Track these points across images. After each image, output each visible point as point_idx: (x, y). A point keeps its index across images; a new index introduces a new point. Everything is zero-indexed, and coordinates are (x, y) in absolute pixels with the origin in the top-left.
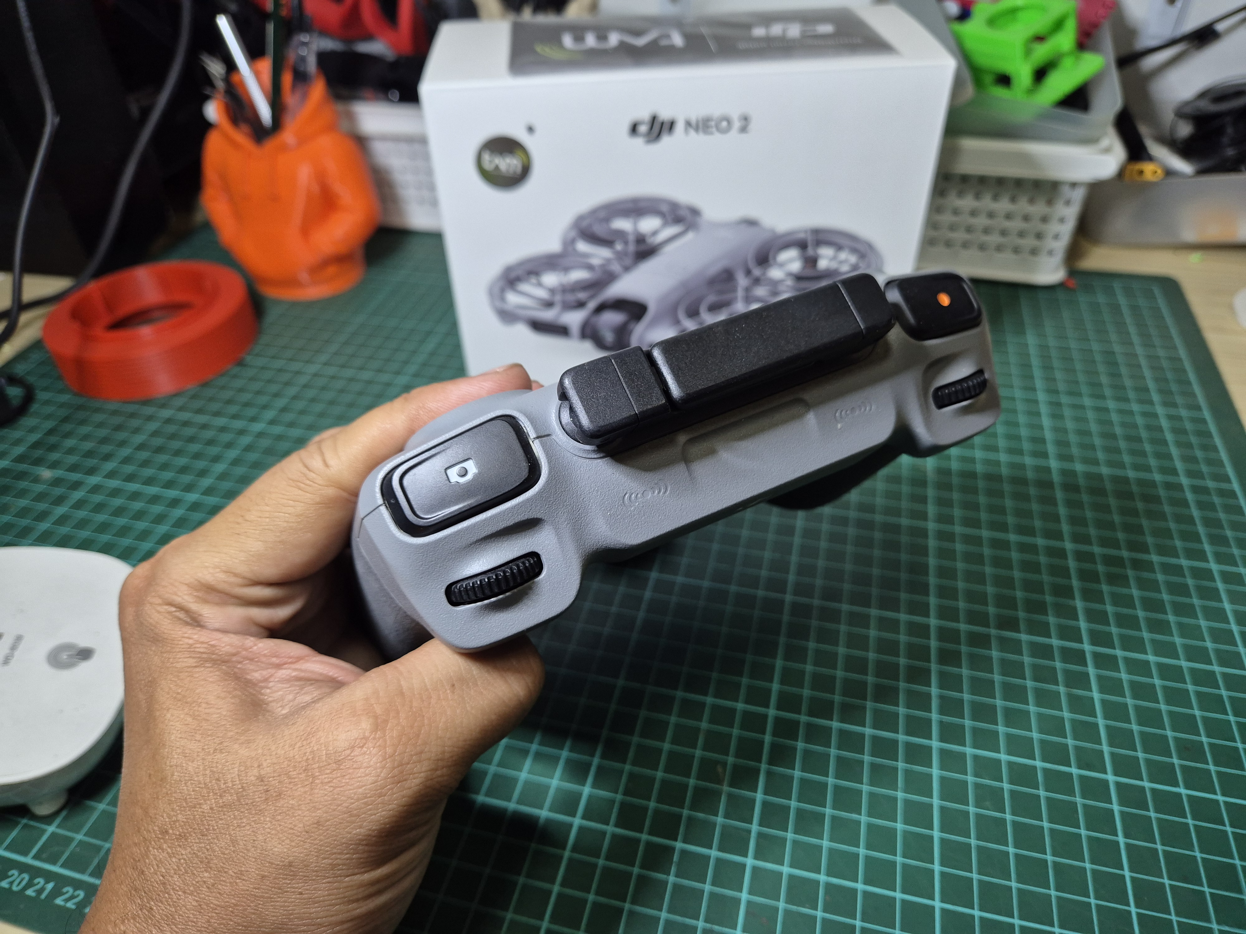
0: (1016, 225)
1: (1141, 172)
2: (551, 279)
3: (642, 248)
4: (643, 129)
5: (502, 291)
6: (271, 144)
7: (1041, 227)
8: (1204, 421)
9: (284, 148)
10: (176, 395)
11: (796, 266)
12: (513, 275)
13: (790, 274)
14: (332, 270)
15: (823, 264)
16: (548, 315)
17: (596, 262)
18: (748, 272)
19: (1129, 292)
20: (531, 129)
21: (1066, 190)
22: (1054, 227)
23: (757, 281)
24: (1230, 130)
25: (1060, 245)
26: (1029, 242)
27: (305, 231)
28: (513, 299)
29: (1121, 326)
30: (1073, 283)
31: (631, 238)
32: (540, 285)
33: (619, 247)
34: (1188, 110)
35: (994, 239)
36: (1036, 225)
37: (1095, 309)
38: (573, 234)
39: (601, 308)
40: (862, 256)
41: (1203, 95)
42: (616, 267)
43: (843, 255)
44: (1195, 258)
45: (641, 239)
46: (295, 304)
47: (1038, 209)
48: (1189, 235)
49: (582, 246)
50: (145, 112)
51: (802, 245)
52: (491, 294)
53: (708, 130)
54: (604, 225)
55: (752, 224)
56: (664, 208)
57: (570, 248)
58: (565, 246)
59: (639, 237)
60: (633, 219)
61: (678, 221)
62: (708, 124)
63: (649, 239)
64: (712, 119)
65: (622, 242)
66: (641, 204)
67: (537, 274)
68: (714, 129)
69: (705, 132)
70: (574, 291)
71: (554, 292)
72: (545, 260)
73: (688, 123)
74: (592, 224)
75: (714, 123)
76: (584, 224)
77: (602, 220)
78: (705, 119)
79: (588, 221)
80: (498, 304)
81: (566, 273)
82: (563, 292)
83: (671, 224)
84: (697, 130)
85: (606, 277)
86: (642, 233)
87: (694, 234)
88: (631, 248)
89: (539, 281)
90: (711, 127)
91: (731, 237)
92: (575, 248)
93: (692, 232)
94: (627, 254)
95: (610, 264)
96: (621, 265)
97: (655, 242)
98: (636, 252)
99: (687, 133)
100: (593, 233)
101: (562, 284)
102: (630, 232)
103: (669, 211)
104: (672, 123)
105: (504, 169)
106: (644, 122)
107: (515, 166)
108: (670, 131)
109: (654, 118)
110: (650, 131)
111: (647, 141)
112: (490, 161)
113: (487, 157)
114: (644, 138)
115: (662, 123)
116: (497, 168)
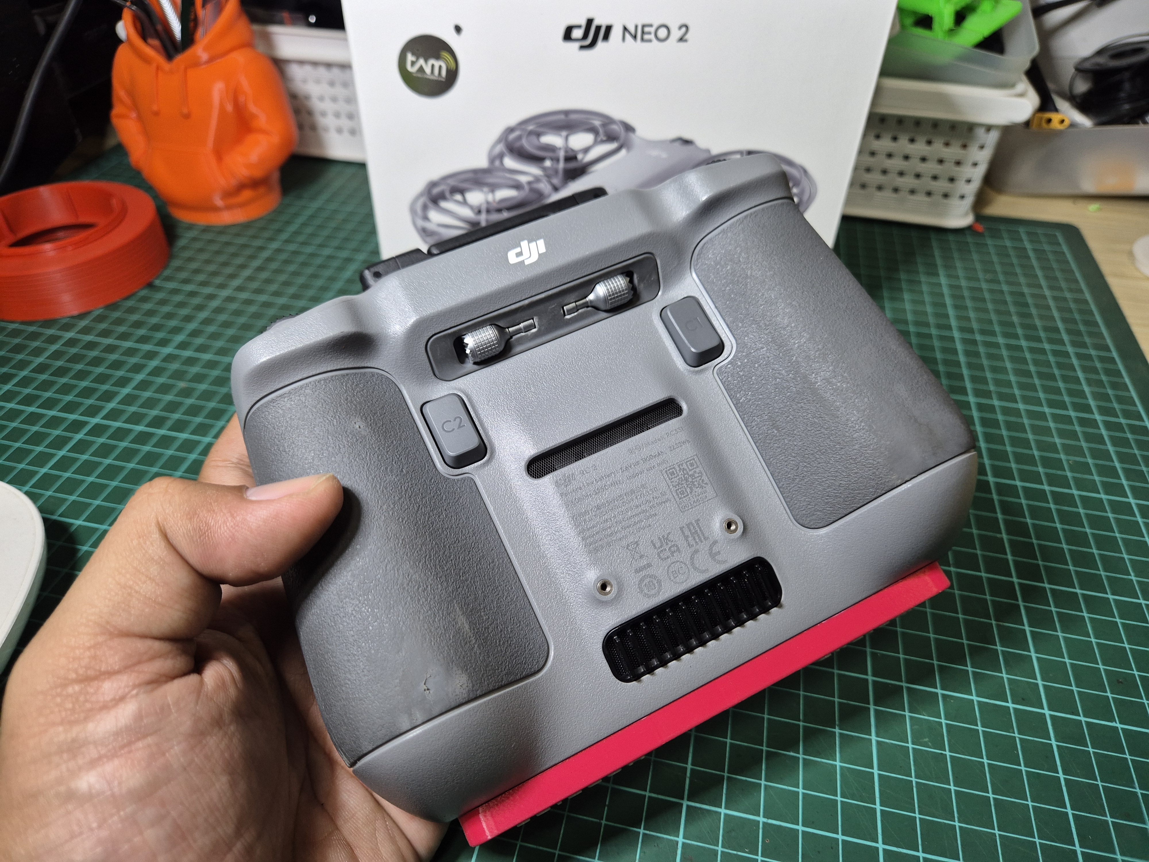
0: (931, 167)
1: (1049, 121)
2: (476, 197)
3: (572, 165)
4: (577, 33)
5: (425, 208)
6: (180, 59)
7: (954, 171)
8: (1112, 360)
9: (196, 64)
10: (82, 316)
12: (436, 191)
14: (247, 194)
17: (523, 179)
19: (1033, 237)
20: (458, 29)
21: (980, 132)
22: (967, 171)
24: (1127, 86)
25: (971, 190)
26: (942, 185)
27: (219, 154)
28: (435, 217)
29: (1027, 268)
30: (980, 228)
31: (562, 154)
32: (465, 203)
33: (548, 163)
34: (1087, 65)
35: (908, 182)
36: (949, 168)
37: (1003, 252)
38: (500, 148)
41: (1100, 52)
42: (544, 186)
44: (1094, 207)
45: (571, 158)
46: (207, 229)
47: (953, 152)
48: (1089, 186)
49: (509, 162)
50: (51, 28)
52: (413, 211)
53: (646, 37)
54: (533, 139)
55: (687, 142)
56: (597, 123)
57: (497, 163)
58: (492, 161)
59: (571, 154)
60: (564, 133)
61: (611, 138)
62: (647, 29)
63: (580, 156)
64: (651, 26)
65: (552, 159)
66: (573, 117)
67: (462, 192)
68: (652, 37)
69: (642, 39)
70: (499, 210)
71: (479, 212)
72: (470, 175)
73: (625, 29)
74: (519, 138)
75: (652, 30)
76: (512, 136)
77: (530, 133)
78: (644, 26)
79: (517, 133)
80: (420, 223)
81: (493, 191)
82: (488, 211)
83: (603, 142)
84: (635, 37)
85: (534, 197)
86: (573, 150)
87: (627, 151)
88: (562, 164)
89: (464, 197)
90: (650, 33)
91: (664, 156)
92: (502, 163)
93: (625, 149)
94: (557, 171)
95: (539, 182)
96: (550, 183)
97: (586, 159)
98: (566, 170)
99: (624, 40)
100: (522, 146)
101: (488, 201)
102: (560, 148)
103: (602, 125)
104: (609, 29)
105: (428, 70)
106: (579, 27)
107: (440, 67)
108: (606, 37)
109: (590, 22)
110: (585, 36)
111: (582, 47)
112: (413, 63)
113: (410, 58)
114: (578, 44)
115: (599, 28)
116: (421, 69)
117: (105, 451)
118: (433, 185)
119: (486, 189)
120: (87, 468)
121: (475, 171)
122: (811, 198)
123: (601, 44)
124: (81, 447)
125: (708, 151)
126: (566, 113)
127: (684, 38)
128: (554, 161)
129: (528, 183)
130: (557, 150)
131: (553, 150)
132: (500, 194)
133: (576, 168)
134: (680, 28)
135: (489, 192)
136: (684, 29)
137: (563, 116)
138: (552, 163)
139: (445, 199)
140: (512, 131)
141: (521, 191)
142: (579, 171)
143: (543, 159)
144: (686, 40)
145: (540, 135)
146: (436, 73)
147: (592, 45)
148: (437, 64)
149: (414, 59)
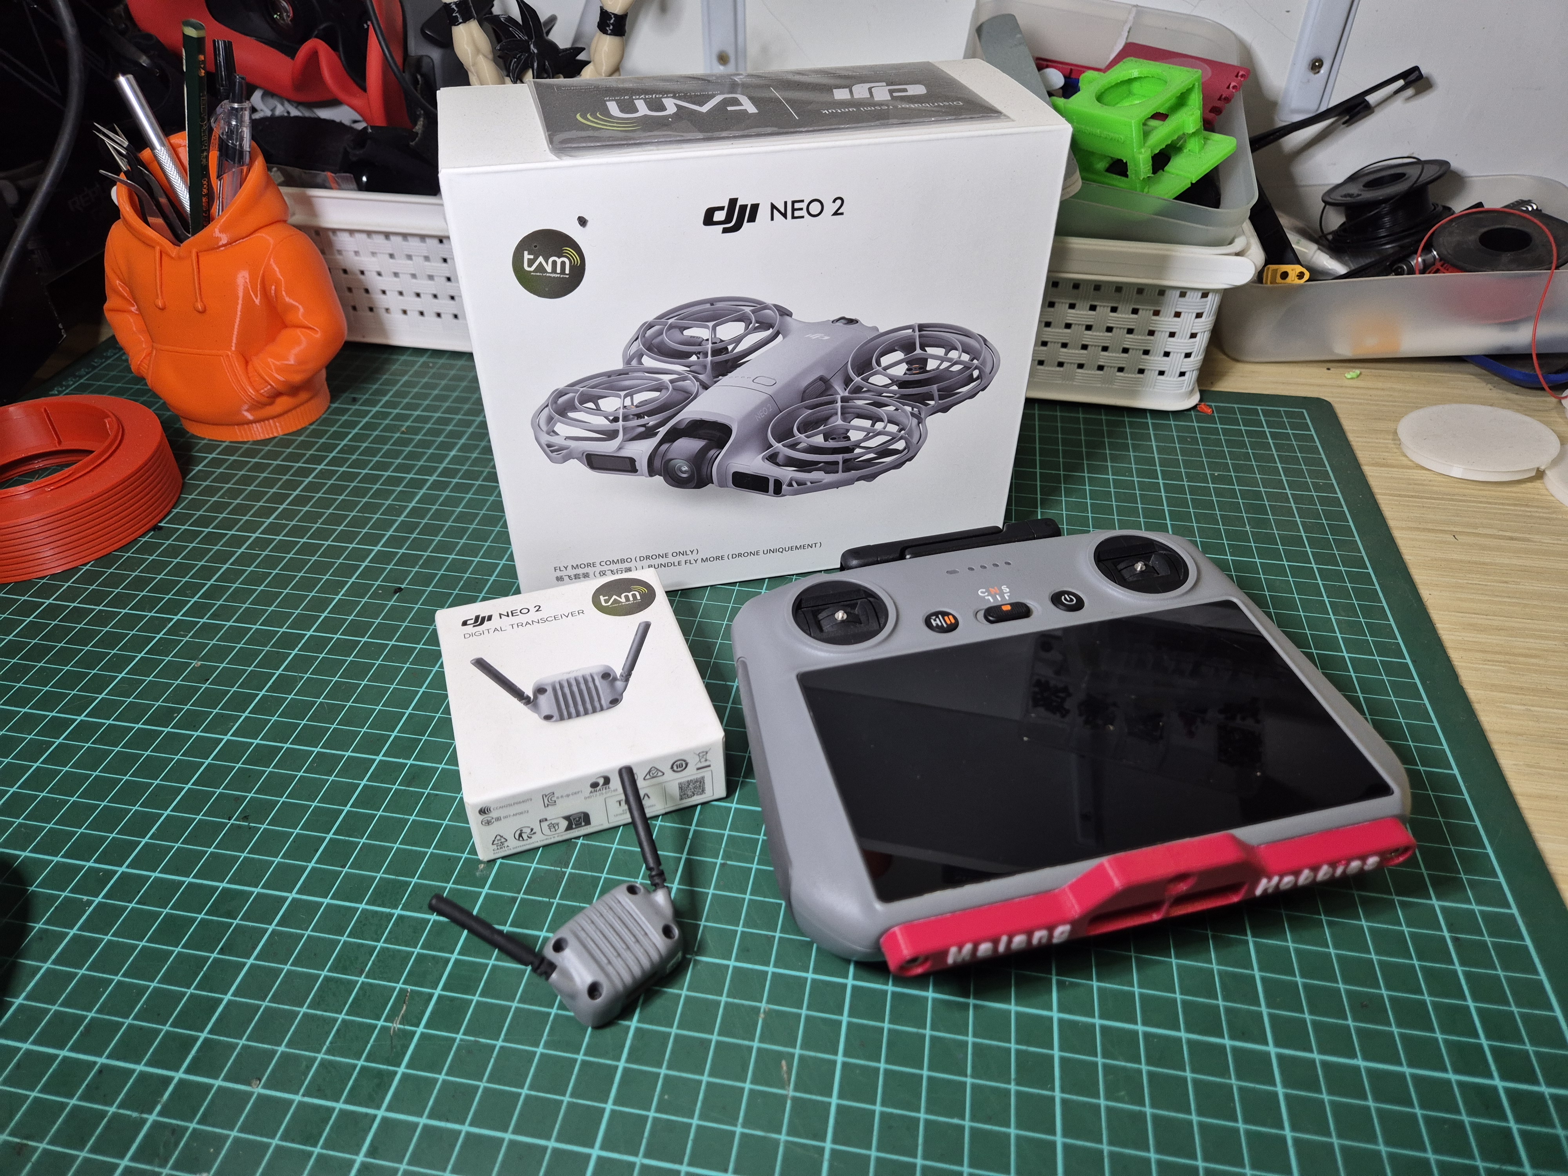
2: (611, 404)
3: (722, 357)
4: (719, 216)
5: (550, 419)
11: (900, 371)
12: (563, 400)
13: (894, 381)
15: (932, 365)
16: (609, 447)
17: (666, 378)
18: (847, 381)
20: (582, 222)
23: (858, 390)
28: (563, 429)
31: (710, 345)
32: (598, 411)
33: (694, 358)
38: (637, 346)
39: (673, 435)
40: (975, 355)
42: (691, 385)
43: (953, 355)
45: (719, 351)
49: (649, 362)
51: (907, 346)
52: (536, 426)
53: (797, 214)
54: (676, 333)
55: (851, 321)
56: (748, 310)
57: (634, 363)
58: (628, 362)
59: (720, 345)
60: (711, 324)
61: (764, 325)
62: (797, 206)
63: (730, 348)
64: (802, 201)
65: (697, 353)
66: (719, 305)
67: (595, 399)
68: (804, 213)
69: (793, 217)
70: (639, 416)
71: (616, 420)
72: (604, 379)
73: (773, 207)
74: (660, 333)
75: (804, 205)
76: (650, 332)
77: (671, 327)
78: (793, 202)
79: (656, 328)
80: (545, 438)
81: (631, 395)
82: (626, 418)
83: (756, 330)
84: (785, 215)
85: (680, 396)
86: (722, 341)
87: (784, 338)
88: (709, 358)
89: (597, 405)
90: (801, 209)
91: (826, 338)
92: (640, 363)
93: (780, 335)
94: (705, 367)
95: (684, 379)
96: (697, 379)
97: (738, 350)
98: (715, 365)
99: (772, 219)
100: (663, 342)
101: (625, 407)
102: (707, 340)
103: (753, 312)
104: (755, 208)
105: (549, 269)
106: (722, 208)
107: (563, 263)
108: (752, 219)
109: (733, 202)
110: (729, 218)
111: (725, 231)
112: (531, 262)
113: (527, 256)
114: (721, 227)
115: (743, 208)
116: (541, 268)
117: (93, 759)
118: (560, 394)
119: (623, 393)
120: (69, 784)
121: (609, 374)
122: (994, 369)
123: (746, 225)
124: (62, 755)
125: (876, 329)
126: (712, 302)
127: (840, 211)
128: (701, 356)
129: (672, 381)
130: (704, 343)
131: (699, 342)
132: (639, 398)
133: (727, 361)
134: (834, 201)
135: (626, 396)
136: (839, 202)
137: (708, 306)
138: (698, 358)
139: (574, 409)
140: (651, 326)
141: (663, 391)
142: (730, 364)
143: (688, 355)
144: (842, 214)
145: (683, 329)
146: (559, 271)
147: (737, 227)
148: (559, 261)
149: (532, 257)
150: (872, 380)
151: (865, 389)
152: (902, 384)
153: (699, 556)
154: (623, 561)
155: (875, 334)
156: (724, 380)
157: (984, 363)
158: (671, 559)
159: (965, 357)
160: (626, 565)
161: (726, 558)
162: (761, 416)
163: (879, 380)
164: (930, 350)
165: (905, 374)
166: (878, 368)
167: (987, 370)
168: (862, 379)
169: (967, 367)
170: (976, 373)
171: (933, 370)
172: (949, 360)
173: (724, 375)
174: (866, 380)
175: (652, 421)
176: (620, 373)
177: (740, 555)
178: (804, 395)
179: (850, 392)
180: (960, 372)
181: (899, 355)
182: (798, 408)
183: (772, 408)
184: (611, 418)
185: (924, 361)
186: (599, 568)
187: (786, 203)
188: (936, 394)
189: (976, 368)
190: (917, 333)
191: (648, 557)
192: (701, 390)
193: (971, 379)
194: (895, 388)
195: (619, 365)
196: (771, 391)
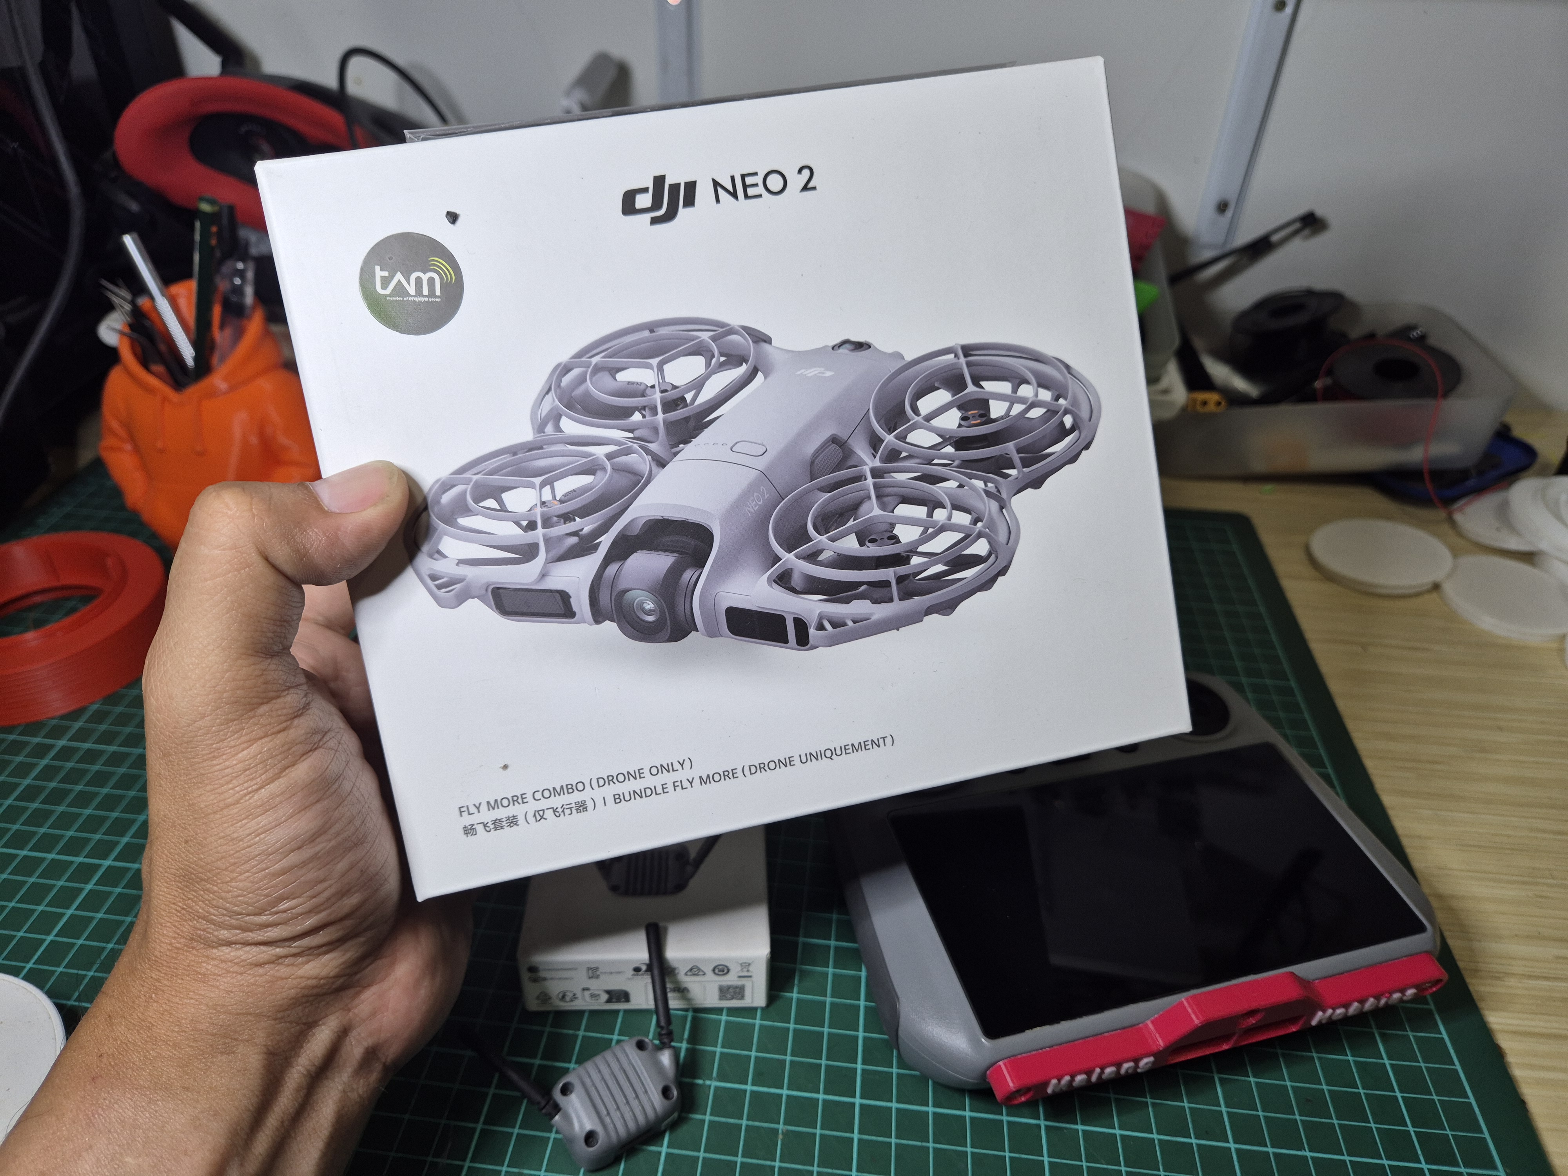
2: (521, 499)
3: (679, 414)
4: (643, 201)
11: (951, 420)
13: (947, 438)
15: (997, 409)
16: (526, 575)
17: (600, 451)
18: (875, 442)
20: (453, 217)
23: (893, 456)
28: (454, 551)
31: (657, 396)
32: (503, 511)
33: (637, 417)
38: (551, 402)
39: (623, 547)
40: (1058, 390)
42: (639, 461)
43: (1026, 391)
45: (673, 403)
49: (571, 427)
51: (955, 383)
53: (751, 191)
54: (605, 379)
55: (860, 346)
56: (705, 336)
57: (549, 429)
58: (540, 429)
59: (672, 394)
60: (655, 362)
61: (734, 359)
62: (749, 181)
63: (689, 397)
64: (756, 174)
65: (641, 409)
66: (663, 331)
67: (496, 492)
68: (760, 190)
69: (747, 196)
70: (567, 517)
71: (532, 526)
72: (506, 458)
73: (716, 184)
74: (582, 380)
75: (759, 179)
76: (566, 380)
77: (597, 369)
78: (744, 176)
79: (576, 372)
80: (427, 566)
81: (550, 483)
82: (547, 523)
83: (722, 366)
84: (734, 195)
85: (623, 481)
86: (675, 387)
87: (766, 377)
88: (660, 416)
89: (500, 502)
90: (756, 185)
91: (829, 374)
92: (558, 429)
93: (760, 374)
94: (656, 430)
95: (628, 452)
96: (648, 451)
97: (700, 400)
98: (670, 426)
99: (718, 200)
100: (587, 394)
101: (543, 503)
102: (653, 387)
103: (714, 339)
104: (691, 187)
105: (412, 290)
106: (645, 190)
107: (431, 281)
108: (690, 201)
109: (659, 181)
110: (657, 204)
111: (654, 221)
112: (385, 282)
113: (379, 273)
114: (647, 217)
115: (675, 188)
116: (400, 290)
118: (443, 487)
119: (537, 481)
121: (513, 450)
122: (1094, 413)
123: (682, 212)
125: (900, 356)
126: (651, 327)
127: (811, 185)
128: (647, 412)
129: (610, 456)
130: (649, 391)
131: (640, 391)
132: (564, 486)
133: (687, 419)
134: (800, 171)
135: (543, 485)
136: (806, 173)
137: (646, 334)
138: (644, 416)
139: (467, 511)
140: (566, 369)
141: (599, 474)
142: (692, 424)
143: (627, 412)
144: (814, 188)
145: (614, 371)
146: (425, 292)
147: (670, 215)
148: (425, 277)
149: (386, 274)
150: (912, 437)
151: (904, 454)
152: (961, 443)
153: (695, 774)
154: (570, 789)
155: (899, 365)
156: (689, 450)
157: (1075, 402)
158: (649, 781)
159: (1045, 395)
160: (576, 797)
161: (739, 773)
162: (754, 506)
163: (923, 438)
164: (989, 386)
165: (960, 426)
166: (917, 418)
167: (1084, 413)
168: (897, 437)
169: (1052, 412)
170: (1068, 421)
171: (1002, 418)
172: (1022, 401)
173: (686, 442)
174: (902, 438)
175: (586, 525)
176: (530, 447)
177: (762, 767)
178: (813, 469)
179: (883, 461)
180: (1045, 418)
181: (942, 396)
182: (808, 492)
183: (766, 494)
184: (524, 523)
185: (983, 405)
186: (532, 806)
187: (733, 178)
188: (1016, 458)
189: (1066, 412)
190: (963, 360)
191: (611, 779)
192: (655, 469)
193: (1063, 432)
194: (949, 449)
195: (527, 435)
196: (762, 463)
